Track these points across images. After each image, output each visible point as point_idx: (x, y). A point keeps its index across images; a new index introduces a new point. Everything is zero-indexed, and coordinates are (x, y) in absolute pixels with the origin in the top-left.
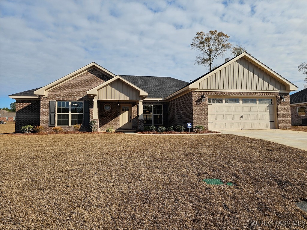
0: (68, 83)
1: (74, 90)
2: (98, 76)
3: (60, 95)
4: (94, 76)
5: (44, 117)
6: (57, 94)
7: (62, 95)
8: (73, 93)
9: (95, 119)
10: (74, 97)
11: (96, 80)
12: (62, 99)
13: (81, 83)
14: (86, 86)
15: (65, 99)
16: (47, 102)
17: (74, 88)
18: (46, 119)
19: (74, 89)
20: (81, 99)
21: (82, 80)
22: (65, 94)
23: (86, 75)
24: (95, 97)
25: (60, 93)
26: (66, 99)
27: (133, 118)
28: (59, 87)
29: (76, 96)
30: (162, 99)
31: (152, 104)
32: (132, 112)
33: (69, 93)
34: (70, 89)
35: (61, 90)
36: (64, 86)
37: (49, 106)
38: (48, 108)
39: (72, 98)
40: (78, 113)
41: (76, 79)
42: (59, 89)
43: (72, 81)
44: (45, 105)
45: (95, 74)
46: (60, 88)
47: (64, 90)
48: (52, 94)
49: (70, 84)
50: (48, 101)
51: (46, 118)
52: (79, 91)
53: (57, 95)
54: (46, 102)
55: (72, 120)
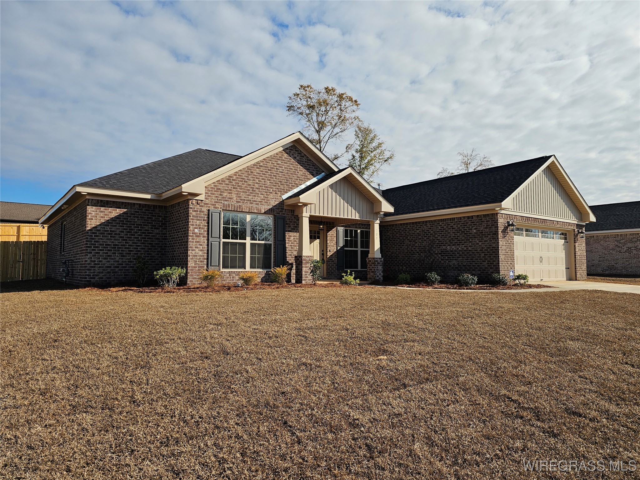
0: (246, 171)
1: (257, 188)
2: (300, 162)
3: (230, 198)
4: (293, 162)
5: (197, 248)
6: (225, 194)
7: (235, 199)
8: (255, 196)
10: (257, 204)
11: (296, 170)
12: (235, 206)
13: (270, 175)
14: (280, 182)
15: (240, 208)
16: (203, 212)
17: (257, 183)
18: (201, 253)
19: (257, 186)
20: (269, 209)
21: (273, 168)
22: (239, 197)
23: (280, 157)
25: (229, 193)
26: (242, 208)
27: (329, 254)
28: (228, 179)
29: (260, 202)
31: (360, 228)
32: (328, 242)
33: (249, 195)
34: (249, 185)
35: (233, 185)
36: (237, 178)
37: (208, 223)
38: (205, 226)
39: (254, 206)
40: (263, 242)
41: (261, 164)
42: (227, 183)
43: (253, 167)
44: (198, 220)
45: (295, 158)
46: (231, 182)
47: (239, 186)
48: (214, 194)
49: (249, 175)
50: (205, 209)
51: (201, 250)
52: (266, 192)
53: (223, 198)
54: (200, 211)
55: (251, 258)
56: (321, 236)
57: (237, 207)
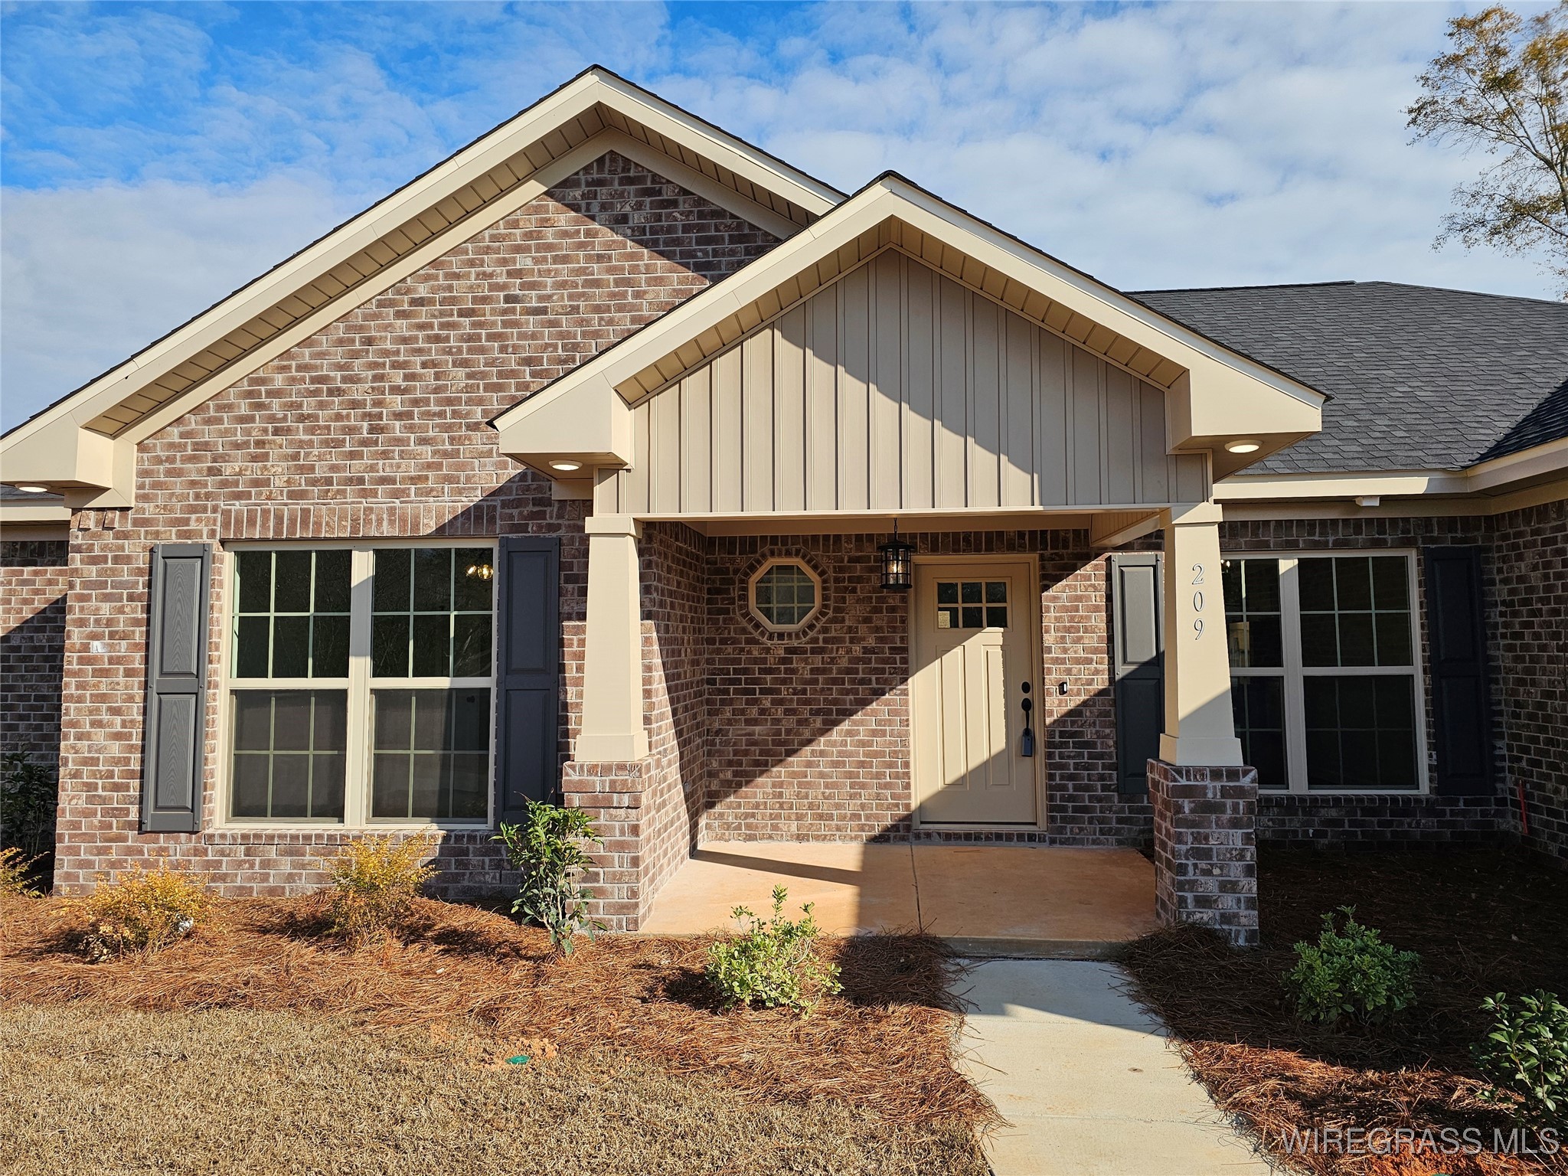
0: (340, 342)
1: (398, 416)
2: (649, 238)
3: (256, 483)
4: (609, 245)
5: (99, 724)
6: (229, 469)
7: (279, 482)
8: (385, 455)
9: (607, 769)
10: (396, 494)
11: (628, 283)
12: (279, 519)
13: (470, 338)
14: (528, 361)
15: (305, 523)
16: (128, 560)
17: (396, 390)
18: (115, 749)
19: (396, 402)
20: (466, 513)
21: (485, 300)
22: (301, 469)
23: (528, 236)
24: (602, 492)
25: (255, 459)
26: (318, 524)
27: (1056, 706)
28: (250, 394)
29: (413, 480)
30: (1416, 485)
31: (1290, 546)
32: (1049, 639)
33: (352, 455)
34: (355, 404)
35: (272, 419)
36: (293, 380)
37: (148, 609)
38: (136, 622)
39: (382, 501)
40: (442, 683)
41: (422, 291)
42: (244, 409)
43: (375, 316)
44: (107, 598)
45: (619, 222)
46: (260, 406)
47: (302, 418)
48: (179, 473)
49: (355, 355)
50: (136, 549)
51: (117, 736)
52: (447, 428)
53: (224, 484)
54: (117, 560)
55: (380, 763)
56: (1014, 608)
57: (293, 522)
